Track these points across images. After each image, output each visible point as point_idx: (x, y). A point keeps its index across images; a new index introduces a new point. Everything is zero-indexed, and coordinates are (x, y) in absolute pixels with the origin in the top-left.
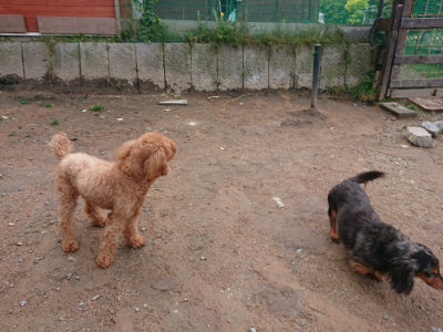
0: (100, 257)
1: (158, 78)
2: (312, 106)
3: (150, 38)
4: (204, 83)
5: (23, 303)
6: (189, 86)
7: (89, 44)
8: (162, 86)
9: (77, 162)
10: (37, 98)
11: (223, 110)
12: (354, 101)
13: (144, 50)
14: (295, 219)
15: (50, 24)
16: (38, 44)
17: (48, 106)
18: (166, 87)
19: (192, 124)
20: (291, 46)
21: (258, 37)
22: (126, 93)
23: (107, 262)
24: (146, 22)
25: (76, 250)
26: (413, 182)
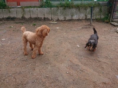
0: (32, 56)
1: (49, 17)
2: (91, 23)
3: (48, 6)
4: (62, 18)
5: (14, 65)
6: (57, 19)
7: (32, 9)
8: (51, 19)
9: (27, 33)
10: (20, 22)
11: (66, 25)
12: (103, 22)
13: (46, 10)
14: (82, 50)
15: (23, 4)
16: (20, 9)
17: (23, 24)
18: (52, 19)
19: (58, 28)
20: (85, 7)
21: (76, 5)
22: (42, 21)
23: (34, 57)
24: (47, 2)
25: (27, 55)
26: (117, 42)
